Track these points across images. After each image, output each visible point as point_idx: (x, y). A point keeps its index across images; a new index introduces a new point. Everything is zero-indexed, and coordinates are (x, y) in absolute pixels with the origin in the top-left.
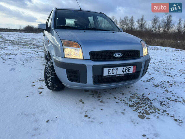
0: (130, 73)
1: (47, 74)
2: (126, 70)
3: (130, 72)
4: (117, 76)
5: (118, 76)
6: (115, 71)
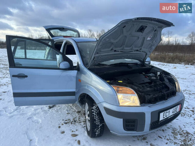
1: (96, 122)
3: (177, 111)
4: (169, 118)
6: (167, 114)
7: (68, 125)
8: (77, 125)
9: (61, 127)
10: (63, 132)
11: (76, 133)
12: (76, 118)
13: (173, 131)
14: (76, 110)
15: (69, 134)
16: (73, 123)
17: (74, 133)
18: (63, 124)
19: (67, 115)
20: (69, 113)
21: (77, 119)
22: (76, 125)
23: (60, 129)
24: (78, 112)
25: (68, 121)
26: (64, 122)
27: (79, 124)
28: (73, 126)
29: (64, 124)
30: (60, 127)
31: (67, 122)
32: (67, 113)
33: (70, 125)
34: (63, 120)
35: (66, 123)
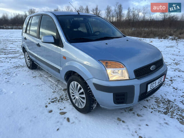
3: (162, 81)
6: (154, 85)
7: (55, 103)
8: (65, 103)
9: (48, 106)
10: (51, 111)
11: (64, 111)
12: (62, 96)
13: (156, 100)
14: (62, 88)
15: (58, 112)
16: (60, 101)
17: (62, 111)
18: (49, 103)
19: (53, 93)
20: (55, 92)
21: (64, 97)
22: (63, 103)
23: (47, 108)
24: (64, 89)
25: (55, 100)
26: (51, 101)
27: (67, 101)
28: (61, 104)
29: (51, 103)
30: (46, 106)
31: (53, 100)
32: (53, 92)
33: (57, 104)
34: (49, 99)
35: (53, 102)
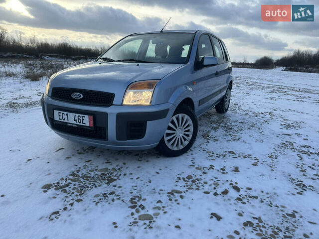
0: (85, 126)
2: (79, 119)
3: (85, 124)
4: (68, 124)
5: (70, 125)
6: (65, 117)
